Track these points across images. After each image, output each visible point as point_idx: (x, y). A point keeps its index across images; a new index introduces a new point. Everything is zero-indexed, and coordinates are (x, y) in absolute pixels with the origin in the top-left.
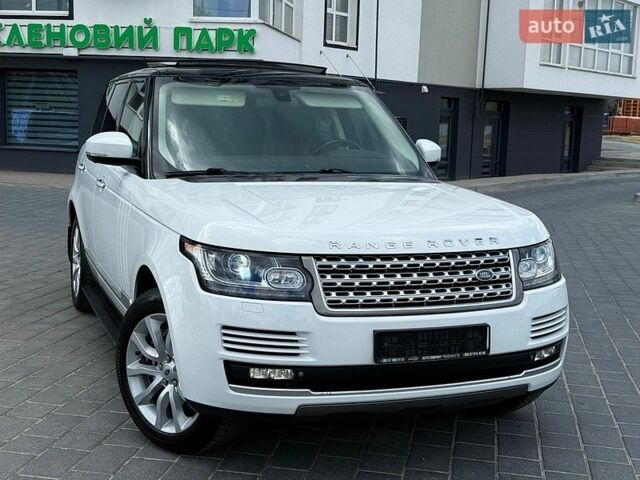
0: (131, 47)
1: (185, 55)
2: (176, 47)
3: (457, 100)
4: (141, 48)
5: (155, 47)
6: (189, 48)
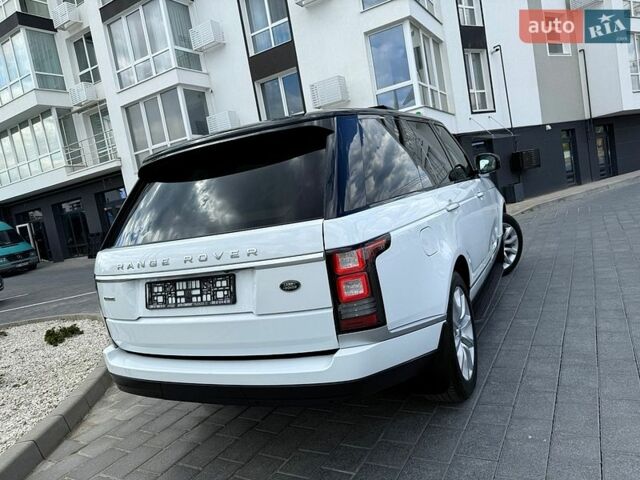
3: (573, 131)
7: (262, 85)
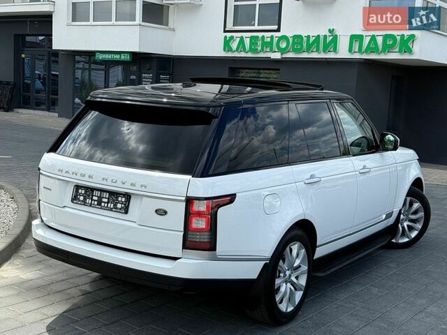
0: (318, 51)
1: (357, 56)
2: (350, 50)
4: (324, 50)
5: (335, 50)
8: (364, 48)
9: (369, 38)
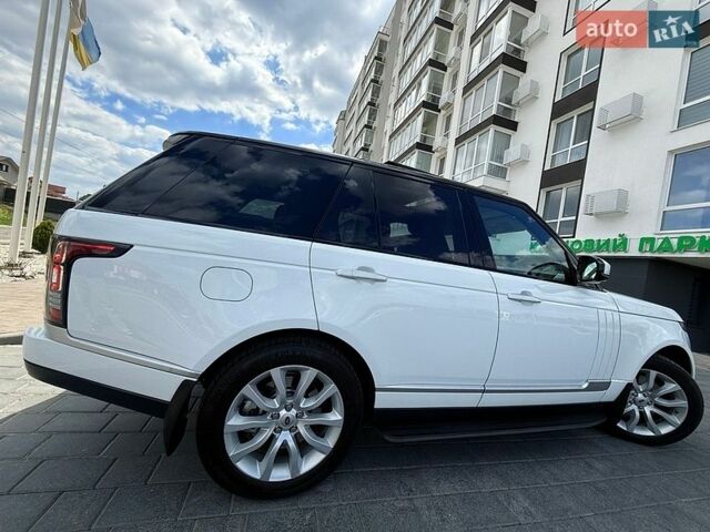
0: (608, 250)
1: (648, 255)
2: (640, 250)
4: (614, 250)
5: (625, 250)
6: (651, 250)
7: (548, 193)
8: (655, 249)
9: (661, 241)
